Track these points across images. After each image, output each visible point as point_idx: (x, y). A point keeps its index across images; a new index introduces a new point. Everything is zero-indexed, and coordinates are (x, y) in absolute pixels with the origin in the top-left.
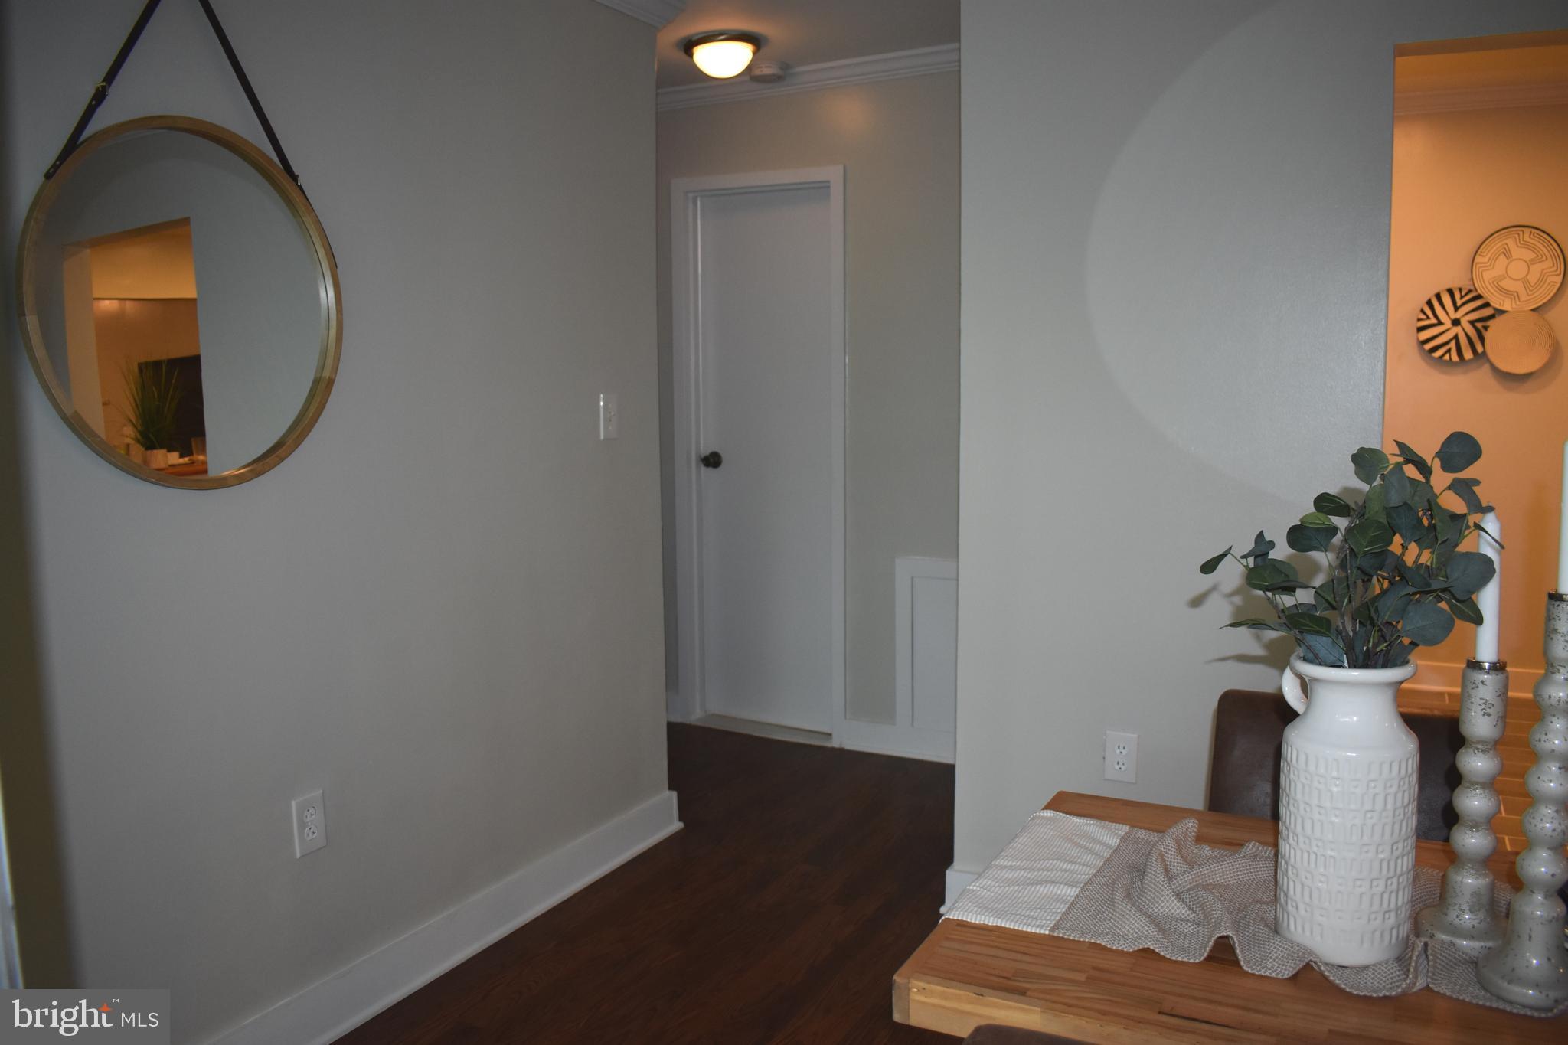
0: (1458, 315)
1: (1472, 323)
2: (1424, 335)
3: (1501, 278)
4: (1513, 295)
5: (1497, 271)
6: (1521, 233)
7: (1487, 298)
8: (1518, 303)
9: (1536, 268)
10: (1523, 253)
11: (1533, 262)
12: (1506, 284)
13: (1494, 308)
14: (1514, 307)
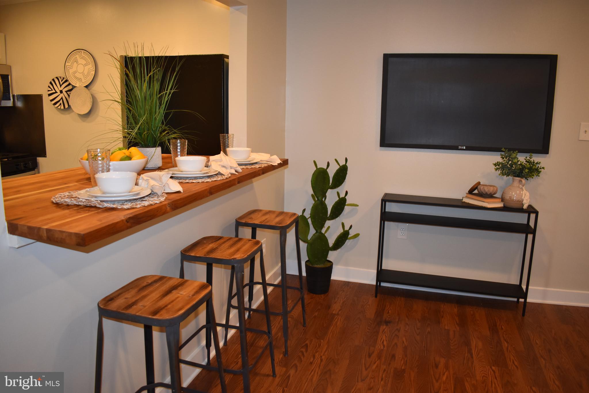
0: (61, 89)
2: (52, 97)
3: (75, 72)
4: (80, 80)
5: (74, 69)
6: (80, 52)
7: (70, 81)
8: (82, 83)
9: (87, 68)
10: (82, 61)
11: (85, 65)
12: (77, 75)
13: (72, 86)
14: (80, 85)
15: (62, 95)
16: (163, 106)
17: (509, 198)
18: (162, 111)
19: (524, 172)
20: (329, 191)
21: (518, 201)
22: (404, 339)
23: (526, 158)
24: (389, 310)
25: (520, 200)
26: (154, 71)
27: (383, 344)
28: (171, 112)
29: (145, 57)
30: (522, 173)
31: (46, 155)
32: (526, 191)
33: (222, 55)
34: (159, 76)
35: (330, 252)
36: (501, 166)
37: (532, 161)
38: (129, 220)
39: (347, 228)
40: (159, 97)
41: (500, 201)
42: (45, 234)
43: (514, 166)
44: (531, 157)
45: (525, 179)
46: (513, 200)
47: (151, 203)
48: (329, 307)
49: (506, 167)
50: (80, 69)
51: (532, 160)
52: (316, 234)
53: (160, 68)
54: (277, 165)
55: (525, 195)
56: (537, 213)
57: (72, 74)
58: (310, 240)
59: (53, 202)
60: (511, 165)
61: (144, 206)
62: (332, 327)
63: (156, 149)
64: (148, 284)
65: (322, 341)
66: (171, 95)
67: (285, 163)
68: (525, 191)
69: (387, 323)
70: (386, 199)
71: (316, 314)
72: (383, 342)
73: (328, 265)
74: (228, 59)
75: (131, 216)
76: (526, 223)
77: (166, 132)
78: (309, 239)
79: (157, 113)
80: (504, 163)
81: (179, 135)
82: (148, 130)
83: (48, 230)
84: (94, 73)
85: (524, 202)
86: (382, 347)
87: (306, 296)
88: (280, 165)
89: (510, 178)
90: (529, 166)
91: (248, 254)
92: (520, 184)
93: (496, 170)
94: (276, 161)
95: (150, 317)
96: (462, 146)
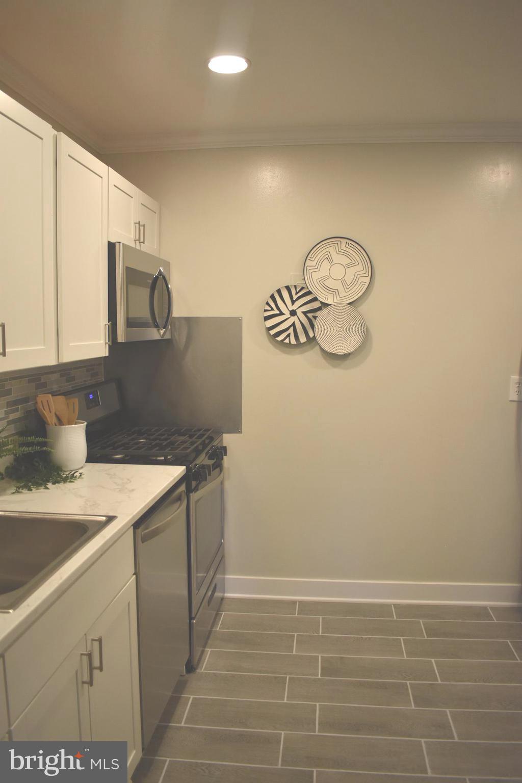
0: (294, 307)
1: (305, 313)
2: (270, 323)
3: (325, 278)
4: (335, 292)
5: (323, 273)
6: (340, 243)
7: (315, 294)
8: (338, 298)
9: (351, 272)
10: (340, 260)
11: (348, 266)
12: (329, 284)
13: (321, 302)
14: (337, 301)
15: (294, 319)
31: (241, 429)
50: (337, 272)
57: (321, 282)
84: (367, 280)
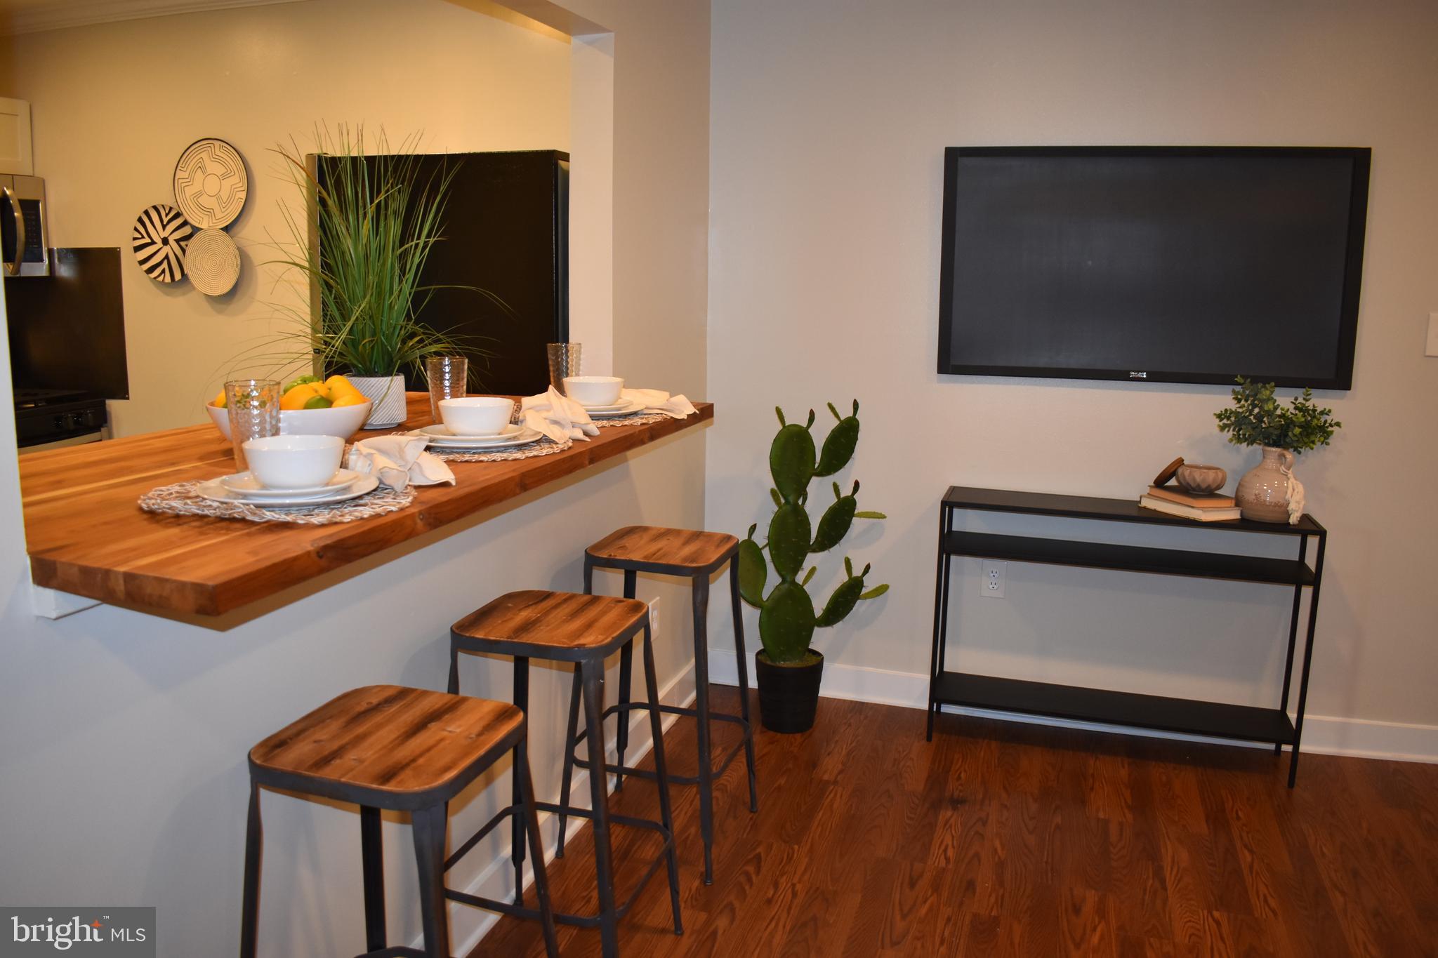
0: (166, 234)
2: (144, 254)
3: (199, 194)
4: (210, 212)
5: (196, 187)
6: (212, 146)
7: (187, 215)
8: (214, 221)
9: (227, 184)
10: (214, 168)
11: (224, 177)
12: (204, 200)
13: (193, 227)
14: (211, 224)
15: (166, 249)
16: (410, 276)
17: (1254, 497)
18: (407, 288)
19: (1290, 434)
20: (814, 480)
21: (1276, 505)
22: (997, 844)
23: (1296, 399)
24: (960, 773)
25: (1282, 501)
26: (387, 191)
27: (945, 855)
28: (430, 290)
29: (367, 158)
30: (1286, 435)
31: (127, 393)
32: (1296, 480)
33: (554, 151)
34: (399, 204)
35: (816, 630)
36: (1233, 419)
37: (1311, 408)
38: (323, 552)
39: (857, 572)
40: (401, 255)
41: (1233, 505)
42: (120, 587)
43: (1265, 419)
44: (1308, 397)
45: (1294, 451)
46: (1264, 504)
47: (378, 510)
48: (813, 764)
49: (1247, 421)
50: (212, 185)
51: (1310, 404)
52: (781, 587)
53: (403, 183)
54: (686, 418)
55: (1294, 490)
56: (1322, 534)
57: (195, 199)
58: (767, 600)
59: (141, 509)
60: (1259, 418)
61: (362, 519)
62: (821, 814)
63: (392, 380)
64: (370, 706)
65: (796, 847)
66: (428, 249)
67: (705, 413)
68: (1292, 480)
69: (956, 803)
70: (953, 501)
71: (782, 781)
72: (945, 851)
73: (812, 661)
74: (568, 161)
75: (329, 542)
76: (1296, 558)
77: (416, 339)
78: (765, 599)
79: (396, 293)
80: (1243, 412)
81: (447, 345)
82: (374, 334)
83: (129, 577)
84: (243, 195)
85: (1292, 507)
86: (943, 863)
87: (756, 738)
88: (693, 419)
89: (1257, 448)
90: (1303, 420)
91: (615, 635)
92: (1281, 464)
93: (1222, 428)
94: (683, 408)
95: (374, 786)
96: (1138, 372)
